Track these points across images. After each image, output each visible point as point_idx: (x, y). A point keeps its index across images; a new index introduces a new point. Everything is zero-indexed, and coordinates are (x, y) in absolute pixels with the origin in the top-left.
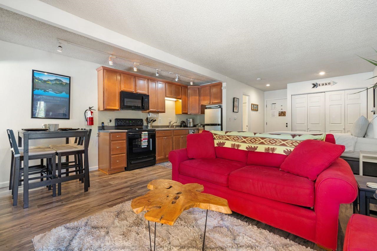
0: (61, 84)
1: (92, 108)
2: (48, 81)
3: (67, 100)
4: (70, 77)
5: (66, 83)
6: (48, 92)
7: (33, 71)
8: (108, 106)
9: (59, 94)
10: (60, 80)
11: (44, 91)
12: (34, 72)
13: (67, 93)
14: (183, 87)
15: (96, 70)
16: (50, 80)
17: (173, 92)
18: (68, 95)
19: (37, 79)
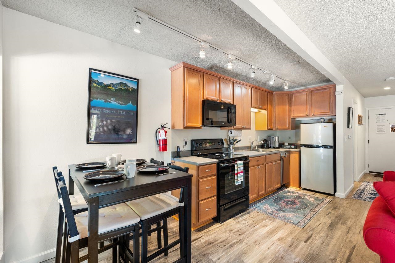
0: (127, 90)
1: (165, 126)
2: (110, 86)
3: (134, 114)
4: (138, 80)
5: (134, 89)
6: (110, 102)
7: (90, 69)
8: (188, 123)
9: (124, 105)
10: (125, 84)
11: (105, 102)
12: (92, 71)
13: (134, 104)
14: (268, 93)
15: (170, 69)
16: (112, 84)
17: (259, 99)
18: (135, 107)
19: (95, 83)
